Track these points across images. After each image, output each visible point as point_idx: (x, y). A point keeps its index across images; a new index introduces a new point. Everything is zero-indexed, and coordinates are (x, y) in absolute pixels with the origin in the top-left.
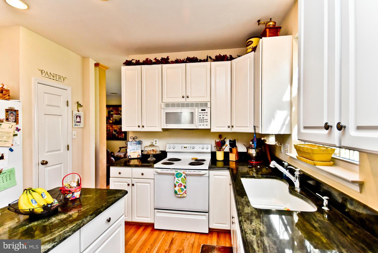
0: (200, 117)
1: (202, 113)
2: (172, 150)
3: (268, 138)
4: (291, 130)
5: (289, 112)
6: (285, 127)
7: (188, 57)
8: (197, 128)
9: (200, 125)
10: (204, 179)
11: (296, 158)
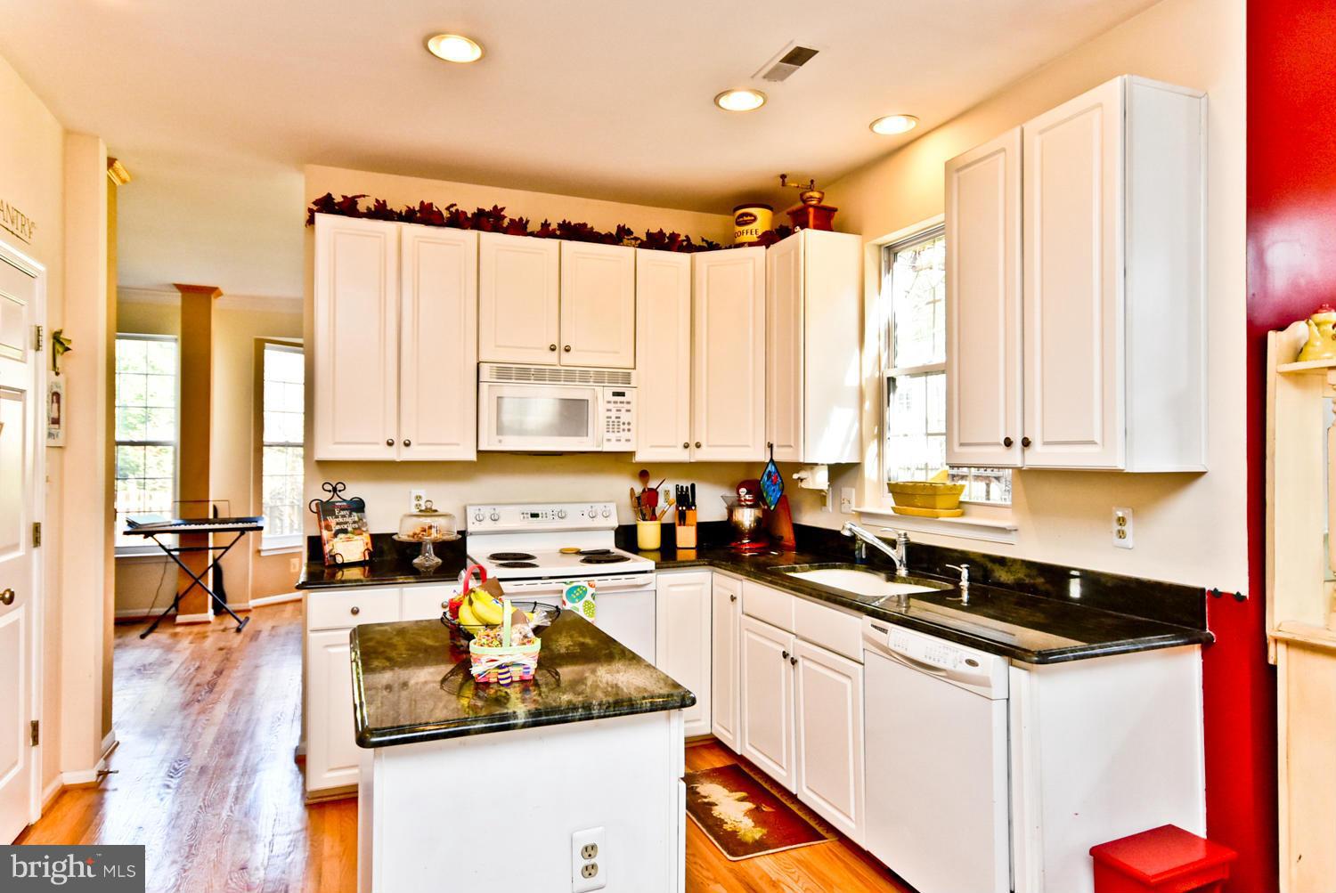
0: (609, 414)
1: (615, 402)
2: (488, 525)
3: (812, 474)
4: (862, 451)
5: (857, 412)
6: (849, 446)
7: (564, 221)
8: (599, 449)
9: (609, 440)
10: (643, 599)
11: (891, 512)
